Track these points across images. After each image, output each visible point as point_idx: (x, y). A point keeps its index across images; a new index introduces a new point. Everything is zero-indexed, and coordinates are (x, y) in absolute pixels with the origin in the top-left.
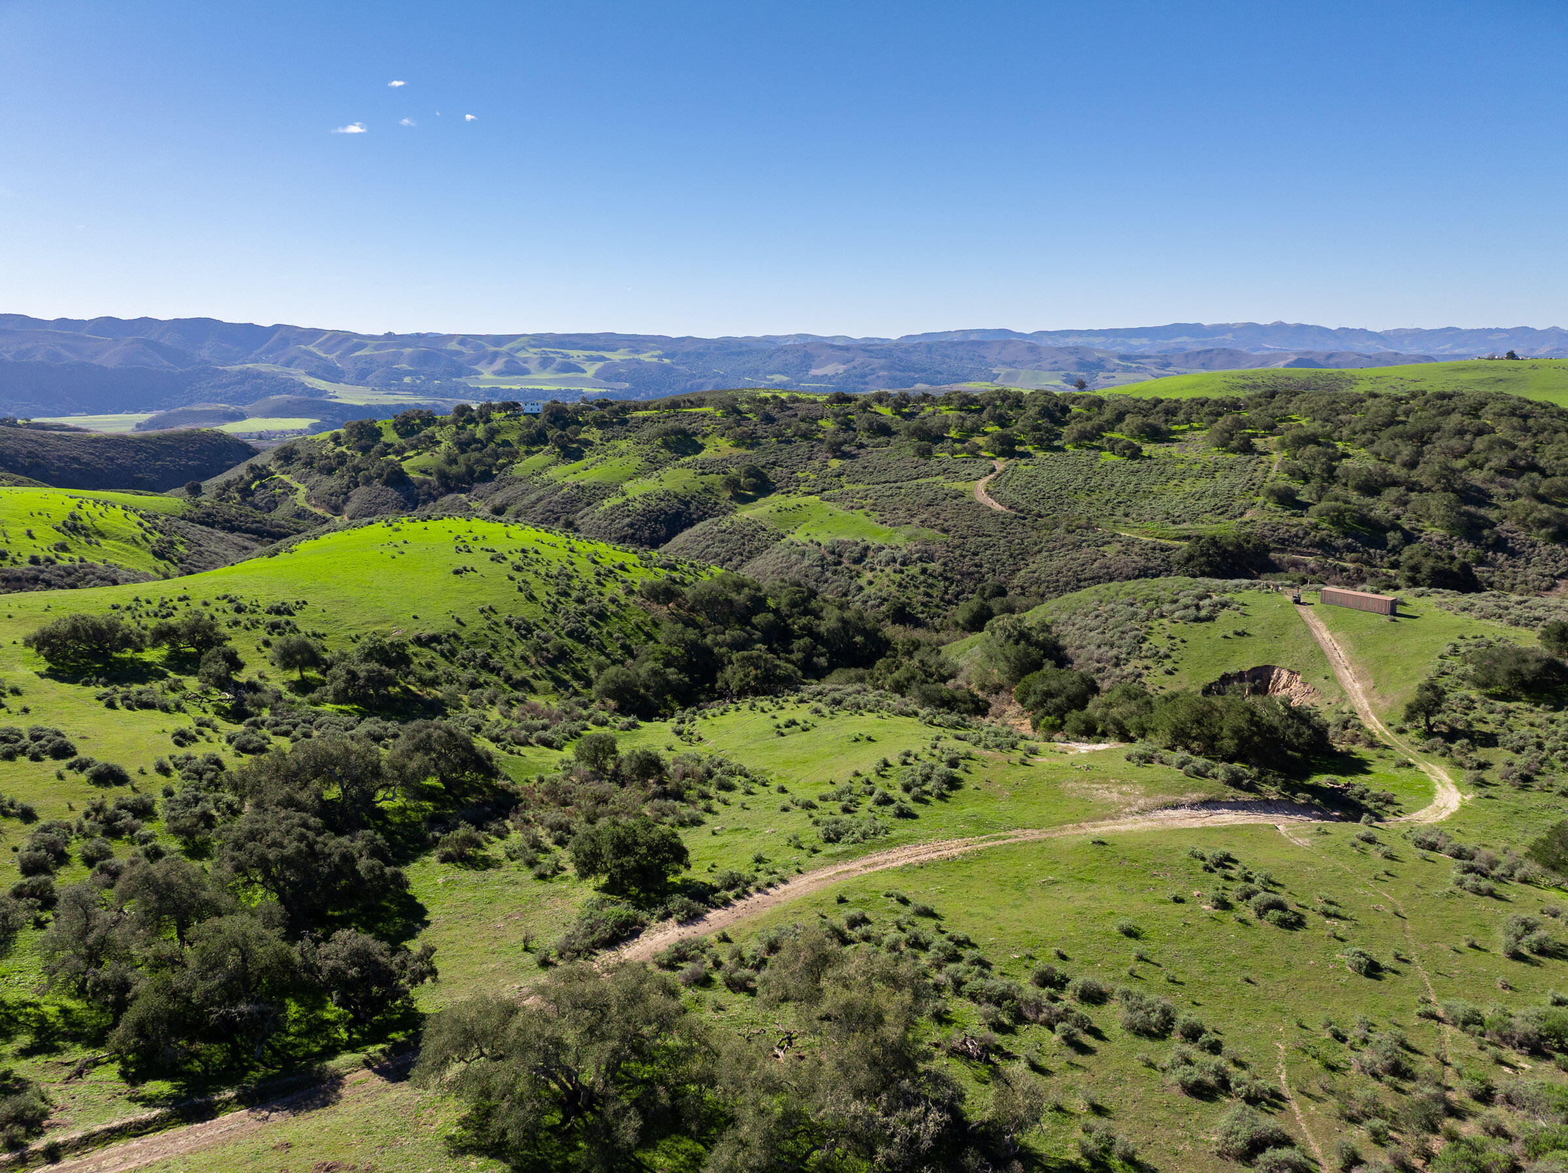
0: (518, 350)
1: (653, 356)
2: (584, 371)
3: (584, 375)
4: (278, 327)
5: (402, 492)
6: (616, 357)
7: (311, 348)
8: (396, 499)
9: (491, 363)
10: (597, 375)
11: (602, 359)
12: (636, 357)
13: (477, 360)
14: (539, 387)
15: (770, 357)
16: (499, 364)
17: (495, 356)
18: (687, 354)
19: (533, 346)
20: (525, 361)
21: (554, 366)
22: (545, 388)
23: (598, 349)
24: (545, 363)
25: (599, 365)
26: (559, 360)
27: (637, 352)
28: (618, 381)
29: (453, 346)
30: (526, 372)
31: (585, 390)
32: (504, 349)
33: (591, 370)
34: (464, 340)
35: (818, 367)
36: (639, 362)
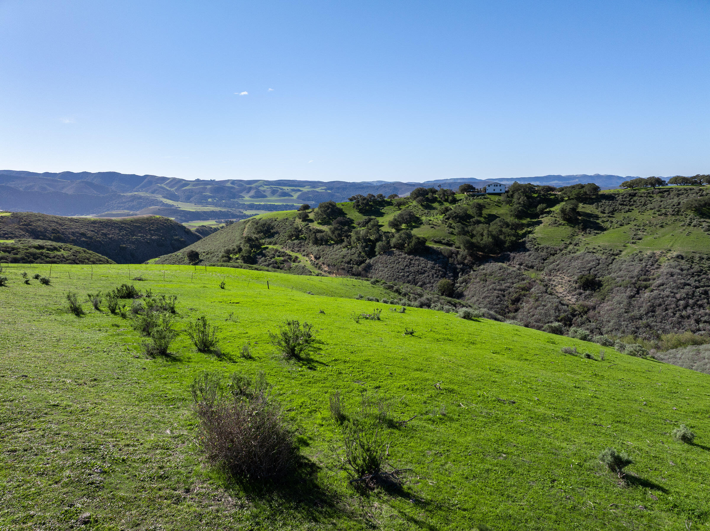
0: (259, 187)
1: (322, 189)
2: (292, 196)
3: (292, 198)
4: (146, 176)
5: (436, 261)
6: (305, 189)
7: (163, 185)
8: (433, 268)
9: (248, 192)
10: (299, 198)
11: (299, 191)
12: (315, 190)
13: (241, 191)
14: (273, 203)
15: (377, 189)
16: (252, 193)
17: (250, 189)
18: (338, 188)
19: (266, 185)
20: (264, 191)
21: (278, 194)
22: (276, 204)
23: (296, 186)
24: (274, 192)
25: (299, 193)
26: (280, 191)
27: (314, 187)
28: (308, 200)
29: (229, 185)
30: (265, 196)
31: (295, 204)
32: (253, 185)
33: (295, 196)
34: (233, 182)
35: (401, 194)
36: (317, 192)
